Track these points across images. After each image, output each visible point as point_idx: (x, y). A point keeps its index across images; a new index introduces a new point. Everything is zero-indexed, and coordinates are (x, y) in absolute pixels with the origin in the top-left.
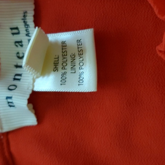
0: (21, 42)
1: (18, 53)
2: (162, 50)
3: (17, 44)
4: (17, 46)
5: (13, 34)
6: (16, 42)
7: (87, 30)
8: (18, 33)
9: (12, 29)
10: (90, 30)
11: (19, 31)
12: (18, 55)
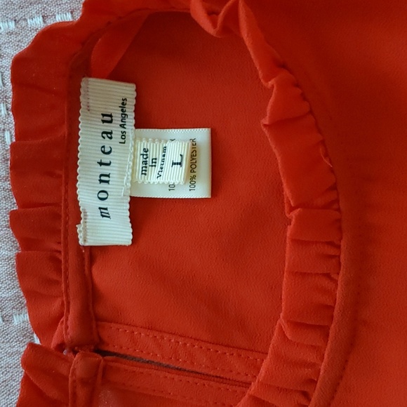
0: (111, 133)
1: (103, 147)
2: (267, 123)
3: (104, 135)
4: (104, 138)
5: (104, 121)
6: (104, 133)
7: (204, 129)
8: (111, 122)
9: (103, 115)
10: (207, 129)
11: (112, 120)
12: (103, 149)
